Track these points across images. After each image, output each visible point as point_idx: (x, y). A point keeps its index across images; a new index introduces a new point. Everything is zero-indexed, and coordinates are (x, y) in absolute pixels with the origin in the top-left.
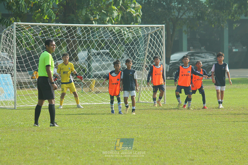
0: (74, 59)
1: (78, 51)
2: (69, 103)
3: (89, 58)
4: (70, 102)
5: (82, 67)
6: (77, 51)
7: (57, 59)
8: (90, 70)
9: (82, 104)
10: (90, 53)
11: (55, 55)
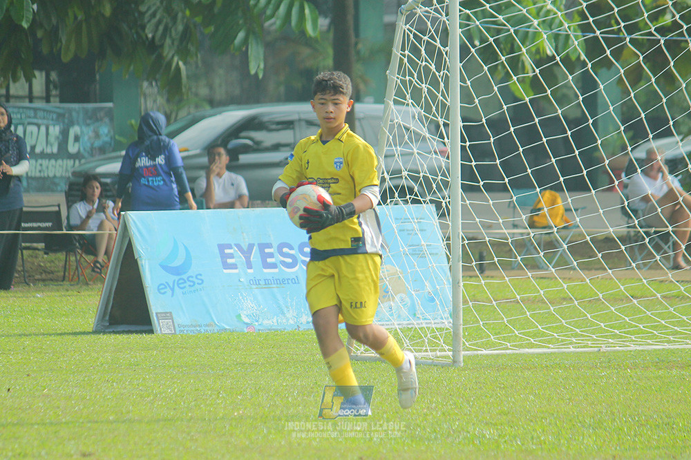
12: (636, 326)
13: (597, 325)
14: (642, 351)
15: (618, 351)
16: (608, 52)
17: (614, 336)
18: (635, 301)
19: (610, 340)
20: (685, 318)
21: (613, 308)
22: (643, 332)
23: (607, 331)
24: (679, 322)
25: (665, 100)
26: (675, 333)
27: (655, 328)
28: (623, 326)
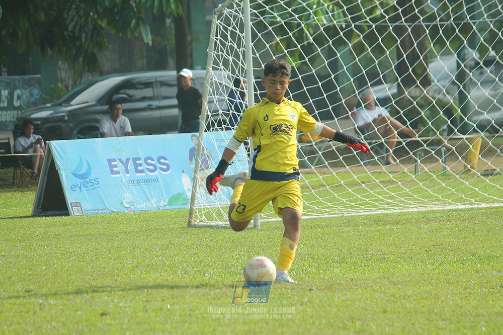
0: (418, 82)
1: (429, 58)
2: (408, 208)
3: (461, 76)
4: (411, 204)
5: (441, 104)
6: (425, 58)
7: (369, 84)
8: (464, 111)
9: (446, 208)
10: (463, 60)
11: (364, 72)
12: (365, 200)
13: (341, 200)
14: (369, 215)
15: (354, 216)
16: (342, 34)
17: (352, 207)
18: (363, 185)
19: (349, 209)
20: (393, 194)
21: (350, 190)
22: (369, 204)
23: (347, 204)
24: (390, 197)
25: (377, 62)
26: (388, 203)
27: (376, 201)
28: (356, 200)
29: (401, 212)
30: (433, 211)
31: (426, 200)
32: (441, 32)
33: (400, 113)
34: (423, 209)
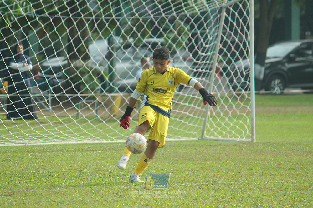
0: (80, 58)
1: (88, 43)
2: (70, 141)
3: (109, 56)
5: (96, 73)
7: (47, 58)
8: (111, 79)
9: (95, 142)
10: (111, 45)
11: (44, 50)
12: (41, 135)
13: (25, 135)
14: (43, 145)
15: (33, 145)
16: (29, 23)
17: (33, 139)
18: (41, 125)
19: (30, 141)
20: (61, 132)
21: (32, 128)
22: (44, 138)
23: (29, 137)
24: (59, 133)
25: (52, 44)
26: (57, 138)
27: (49, 136)
28: (37, 135)
29: (65, 144)
30: (87, 143)
31: (83, 137)
32: (96, 25)
33: (68, 78)
34: (80, 142)
